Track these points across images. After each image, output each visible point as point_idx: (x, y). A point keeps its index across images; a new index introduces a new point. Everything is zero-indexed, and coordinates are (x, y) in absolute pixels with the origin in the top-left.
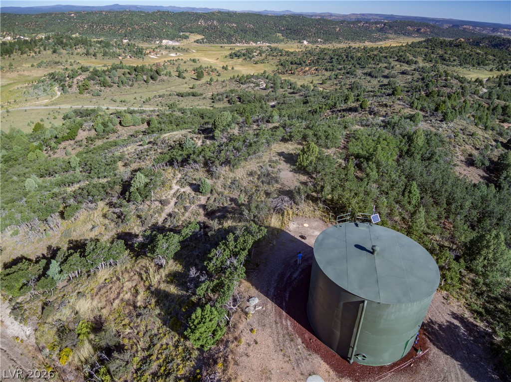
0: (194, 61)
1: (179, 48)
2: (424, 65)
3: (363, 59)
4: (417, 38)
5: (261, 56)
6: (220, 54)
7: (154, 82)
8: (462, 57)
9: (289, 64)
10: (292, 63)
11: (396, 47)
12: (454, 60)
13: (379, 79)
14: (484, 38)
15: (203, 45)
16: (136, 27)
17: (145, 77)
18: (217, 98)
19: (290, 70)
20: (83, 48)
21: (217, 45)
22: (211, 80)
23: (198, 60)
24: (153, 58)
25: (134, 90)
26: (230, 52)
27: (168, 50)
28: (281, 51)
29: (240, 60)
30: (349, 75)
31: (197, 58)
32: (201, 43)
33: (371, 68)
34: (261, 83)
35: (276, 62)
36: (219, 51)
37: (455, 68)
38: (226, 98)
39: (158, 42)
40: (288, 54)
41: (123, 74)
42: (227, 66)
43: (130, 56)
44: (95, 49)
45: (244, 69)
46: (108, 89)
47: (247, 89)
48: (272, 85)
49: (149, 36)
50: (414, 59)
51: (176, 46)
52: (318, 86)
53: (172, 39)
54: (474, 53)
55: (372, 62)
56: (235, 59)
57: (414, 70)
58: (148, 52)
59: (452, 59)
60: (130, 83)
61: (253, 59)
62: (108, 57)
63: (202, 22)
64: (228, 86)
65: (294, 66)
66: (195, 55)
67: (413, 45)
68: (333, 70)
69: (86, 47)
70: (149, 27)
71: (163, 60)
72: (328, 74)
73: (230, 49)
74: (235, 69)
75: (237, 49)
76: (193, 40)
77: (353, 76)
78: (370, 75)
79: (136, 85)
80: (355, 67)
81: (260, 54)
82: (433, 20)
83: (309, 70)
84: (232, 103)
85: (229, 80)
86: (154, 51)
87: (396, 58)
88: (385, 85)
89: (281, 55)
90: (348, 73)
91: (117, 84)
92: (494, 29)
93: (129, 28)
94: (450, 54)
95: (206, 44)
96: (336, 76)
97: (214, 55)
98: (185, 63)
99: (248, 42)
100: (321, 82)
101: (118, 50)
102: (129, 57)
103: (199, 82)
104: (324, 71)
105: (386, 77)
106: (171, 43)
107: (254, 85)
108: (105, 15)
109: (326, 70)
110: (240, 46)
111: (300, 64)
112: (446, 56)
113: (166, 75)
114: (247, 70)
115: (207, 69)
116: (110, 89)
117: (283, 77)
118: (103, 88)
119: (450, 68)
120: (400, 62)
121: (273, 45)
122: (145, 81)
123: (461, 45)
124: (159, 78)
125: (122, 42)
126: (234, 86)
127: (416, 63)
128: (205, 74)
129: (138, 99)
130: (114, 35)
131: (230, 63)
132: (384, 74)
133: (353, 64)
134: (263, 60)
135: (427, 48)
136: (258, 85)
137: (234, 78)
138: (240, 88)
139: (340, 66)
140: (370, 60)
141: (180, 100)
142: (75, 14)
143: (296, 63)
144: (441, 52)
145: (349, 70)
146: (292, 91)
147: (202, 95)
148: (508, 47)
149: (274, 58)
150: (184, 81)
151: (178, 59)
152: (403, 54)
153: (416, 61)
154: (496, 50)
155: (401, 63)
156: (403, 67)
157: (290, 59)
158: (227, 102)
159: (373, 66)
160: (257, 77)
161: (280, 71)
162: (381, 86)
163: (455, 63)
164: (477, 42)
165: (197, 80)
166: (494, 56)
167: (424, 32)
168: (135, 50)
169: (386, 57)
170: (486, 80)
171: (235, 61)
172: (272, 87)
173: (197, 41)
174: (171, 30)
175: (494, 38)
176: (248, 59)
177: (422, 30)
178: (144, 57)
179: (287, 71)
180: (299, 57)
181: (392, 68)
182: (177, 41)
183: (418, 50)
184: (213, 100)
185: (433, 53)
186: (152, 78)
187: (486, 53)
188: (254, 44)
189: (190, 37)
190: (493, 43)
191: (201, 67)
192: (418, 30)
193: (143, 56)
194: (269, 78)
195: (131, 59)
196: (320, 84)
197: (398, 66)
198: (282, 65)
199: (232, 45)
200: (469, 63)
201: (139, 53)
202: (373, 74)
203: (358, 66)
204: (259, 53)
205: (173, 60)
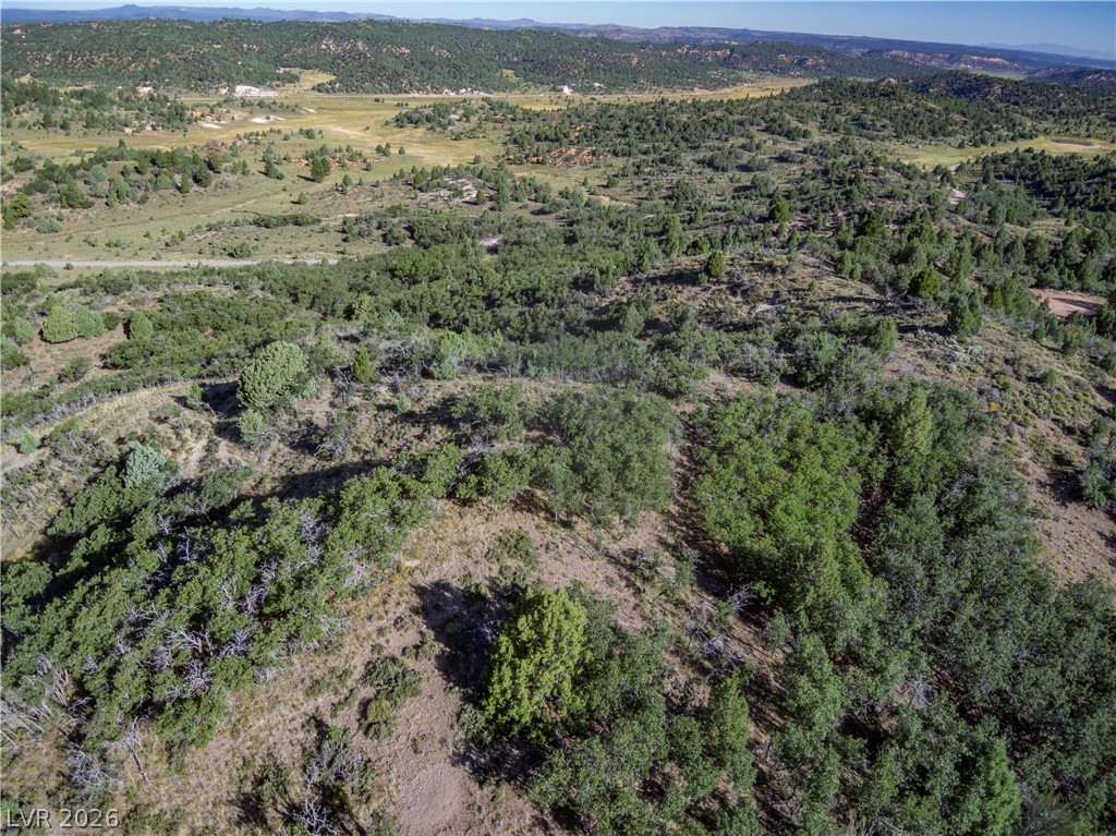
0: (309, 134)
1: (274, 103)
2: (824, 139)
3: (692, 128)
4: (800, 80)
5: (468, 121)
6: (373, 116)
7: (202, 190)
8: (899, 119)
9: (533, 139)
10: (538, 138)
11: (761, 99)
12: (883, 126)
13: (731, 175)
14: (936, 76)
15: (333, 96)
16: (172, 56)
17: (178, 178)
18: (356, 229)
19: (535, 156)
20: (37, 110)
21: (365, 96)
22: (346, 182)
23: (320, 132)
24: (210, 129)
25: (147, 211)
26: (397, 112)
27: (248, 109)
28: (512, 110)
29: (421, 131)
30: (665, 166)
31: (315, 127)
32: (327, 91)
33: (711, 149)
34: (465, 188)
35: (502, 135)
36: (372, 110)
37: (887, 143)
38: (379, 228)
39: (224, 91)
40: (529, 116)
41: (122, 173)
42: (388, 146)
43: (153, 127)
44: (66, 112)
45: (430, 153)
46: (80, 214)
47: (431, 204)
48: (492, 192)
49: (202, 75)
50: (800, 125)
51: (269, 98)
52: (598, 192)
53: (258, 83)
54: (922, 110)
55: (713, 135)
56: (409, 129)
57: (805, 151)
58: (197, 114)
59: (879, 124)
60: (140, 194)
61: (450, 128)
62: (97, 130)
63: (329, 45)
64: (387, 197)
65: (544, 146)
66: (314, 121)
67: (794, 95)
68: (630, 155)
69: (44, 107)
70: (203, 56)
71: (234, 133)
72: (619, 162)
73: (398, 105)
74: (408, 151)
75: (413, 105)
76: (308, 86)
77: (674, 168)
78: (711, 164)
79: (154, 198)
80: (676, 146)
81: (466, 116)
82: (829, 39)
83: (577, 153)
84: (393, 241)
85: (391, 180)
86: (212, 111)
87: (764, 125)
88: (746, 188)
89: (513, 120)
90: (663, 161)
91: (105, 200)
92: (952, 56)
93: (154, 60)
94: (874, 114)
95: (340, 95)
96: (638, 167)
97: (359, 119)
98: (286, 139)
99: (437, 90)
100: (605, 183)
101: (123, 113)
102: (149, 128)
103: (319, 185)
104: (609, 156)
105: (745, 168)
106: (255, 92)
107: (448, 193)
108: (97, 30)
109: (615, 154)
110: (418, 99)
111: (557, 140)
112: (867, 118)
113: (233, 171)
114: (436, 154)
115: (338, 155)
116: (86, 211)
117: (520, 173)
118: (66, 212)
119: (877, 144)
120: (773, 133)
121: (495, 96)
122: (179, 188)
123: (894, 93)
124: (215, 180)
125: (135, 91)
126: (400, 196)
127: (806, 134)
128: (334, 166)
129: (155, 235)
130: (117, 76)
131: (397, 137)
132: (740, 162)
133: (672, 140)
134: (473, 130)
135: (825, 101)
136: (459, 194)
137: (402, 175)
138: (417, 201)
139: (645, 145)
140: (709, 131)
141: (262, 237)
142: (24, 29)
143: (546, 138)
144: (855, 109)
145: (665, 153)
146: (539, 205)
147: (319, 221)
148: (986, 94)
149: (498, 125)
150: (281, 184)
151: (272, 131)
152: (776, 115)
153: (806, 131)
154: (964, 101)
155: (775, 137)
156: (779, 146)
157: (532, 127)
158: (381, 239)
159: (717, 143)
160: (457, 174)
161: (512, 157)
162: (736, 190)
163: (885, 133)
164: (924, 86)
165: (313, 180)
166: (964, 114)
167: (814, 67)
168: (165, 110)
169: (741, 123)
170: (953, 168)
171: (408, 132)
172: (491, 199)
173: (319, 88)
174: (255, 63)
175: (956, 75)
176: (438, 129)
177: (810, 62)
178: (189, 128)
179: (527, 156)
180: (554, 124)
181: (758, 147)
182: (271, 87)
183: (808, 105)
184: (344, 236)
185: (838, 111)
186: (197, 180)
187: (946, 109)
188: (453, 94)
189: (302, 77)
190: (956, 86)
191: (323, 150)
192: (801, 62)
193: (185, 124)
194: (486, 174)
195: (155, 133)
196: (603, 186)
197: (770, 143)
198: (515, 141)
199: (401, 96)
200: (914, 133)
201: (177, 117)
202: (717, 162)
203: (683, 144)
204: (464, 115)
205: (257, 134)
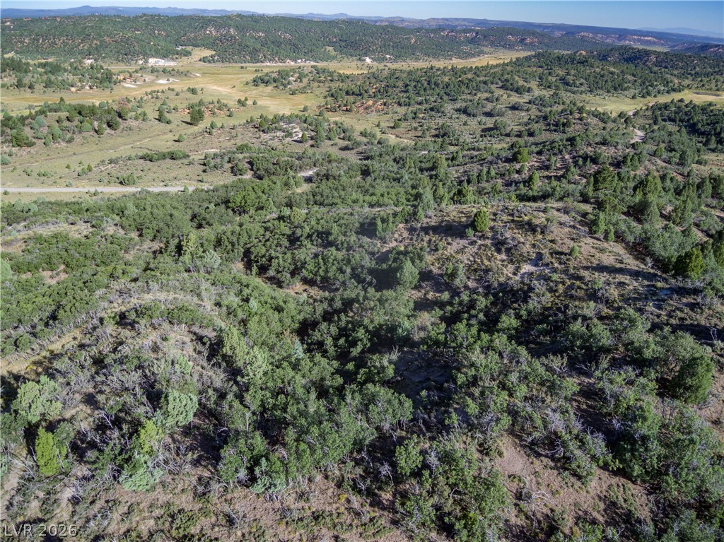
0: (193, 91)
1: (173, 70)
2: (541, 93)
3: (452, 86)
4: (522, 52)
5: (301, 81)
6: (239, 79)
7: (113, 132)
8: (592, 79)
9: (344, 94)
10: (347, 93)
11: (497, 66)
12: (581, 84)
13: (479, 119)
14: (611, 49)
15: (213, 65)
16: (107, 39)
17: (96, 124)
18: (213, 163)
19: (345, 105)
20: (14, 76)
21: (234, 65)
22: (213, 126)
23: (202, 90)
24: (129, 88)
25: (72, 148)
26: (255, 76)
27: (156, 74)
28: (331, 74)
29: (270, 88)
30: (433, 113)
31: (198, 87)
32: (209, 62)
33: (464, 100)
34: (294, 130)
35: (324, 91)
36: (238, 74)
37: (584, 95)
38: (229, 162)
39: (141, 62)
40: (343, 78)
41: (57, 121)
42: (246, 99)
43: (90, 86)
44: (33, 77)
45: (275, 104)
46: (25, 151)
47: (270, 142)
48: (313, 134)
49: (126, 51)
50: (525, 84)
51: (170, 67)
52: (387, 131)
53: (164, 57)
54: (606, 73)
55: (466, 91)
56: (262, 87)
57: (530, 102)
58: (121, 77)
59: (578, 83)
60: (68, 136)
61: (289, 86)
62: (52, 89)
63: (211, 31)
64: (240, 137)
65: (351, 98)
66: (198, 82)
67: (518, 63)
68: (409, 105)
69: (18, 74)
70: (128, 39)
71: (143, 90)
72: (402, 110)
73: (256, 71)
74: (259, 103)
75: (266, 71)
76: (197, 58)
77: (440, 114)
78: (465, 111)
79: (78, 139)
80: (441, 98)
81: (300, 79)
82: (540, 26)
83: (374, 104)
84: (238, 172)
85: (244, 124)
86: (131, 76)
87: (501, 84)
88: (490, 129)
89: (331, 81)
90: (432, 109)
91: (43, 140)
92: (620, 36)
93: (95, 42)
94: (574, 76)
95: (218, 64)
96: (415, 114)
97: (229, 80)
98: (177, 95)
99: (282, 61)
100: (392, 125)
101: (71, 77)
102: (87, 88)
103: (195, 128)
104: (396, 105)
105: (489, 114)
106: (162, 63)
107: (282, 134)
108: (60, 22)
109: (400, 104)
110: (270, 67)
111: (361, 95)
112: (570, 79)
113: (136, 119)
114: (278, 105)
115: (211, 106)
116: (28, 150)
117: (334, 118)
118: (15, 150)
119: (578, 96)
120: (507, 89)
121: (321, 65)
122: (96, 131)
123: (587, 61)
124: (123, 125)
125: (82, 63)
126: (248, 137)
127: (529, 90)
128: (207, 114)
129: (74, 166)
130: (71, 52)
131: (254, 92)
132: (485, 110)
133: (438, 95)
134: (305, 88)
135: (541, 67)
136: (290, 135)
137: (252, 121)
138: (260, 140)
139: (420, 98)
140: (463, 88)
141: (146, 168)
142: (12, 22)
143: (353, 93)
144: (561, 73)
145: (433, 104)
146: (346, 143)
147: (189, 156)
148: (646, 61)
149: (321, 84)
150: (169, 127)
151: (169, 89)
152: (509, 76)
153: (529, 88)
154: (632, 66)
155: (508, 92)
156: (511, 98)
157: (344, 86)
158: (230, 171)
159: (469, 97)
160: (289, 120)
161: (329, 106)
162: (484, 130)
163: (583, 88)
164: (604, 56)
165: (191, 124)
166: (634, 76)
167: (531, 43)
168: (99, 75)
169: (485, 83)
170: (631, 113)
171: (261, 89)
172: (312, 138)
173: (204, 60)
174: (163, 43)
175: (626, 49)
176: (281, 87)
177: (528, 41)
178: (114, 87)
179: (339, 106)
180: (358, 83)
181: (497, 100)
182: (172, 59)
183: (530, 70)
184: (204, 167)
185: (550, 74)
186: (110, 125)
187: (622, 72)
188: (293, 63)
189: (193, 53)
190: (625, 56)
191: (201, 103)
192: (522, 40)
193: (112, 85)
194: (309, 120)
195: (91, 91)
196: (391, 127)
197: (505, 96)
198: (332, 96)
199: (258, 64)
200: (602, 88)
201: (107, 80)
202: (469, 110)
203: (445, 98)
204: (299, 78)
205: (158, 92)
